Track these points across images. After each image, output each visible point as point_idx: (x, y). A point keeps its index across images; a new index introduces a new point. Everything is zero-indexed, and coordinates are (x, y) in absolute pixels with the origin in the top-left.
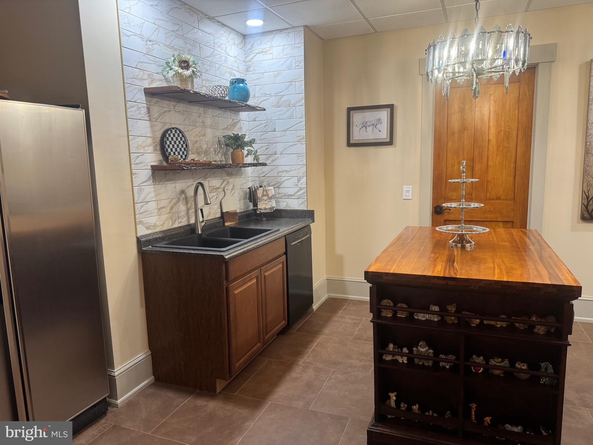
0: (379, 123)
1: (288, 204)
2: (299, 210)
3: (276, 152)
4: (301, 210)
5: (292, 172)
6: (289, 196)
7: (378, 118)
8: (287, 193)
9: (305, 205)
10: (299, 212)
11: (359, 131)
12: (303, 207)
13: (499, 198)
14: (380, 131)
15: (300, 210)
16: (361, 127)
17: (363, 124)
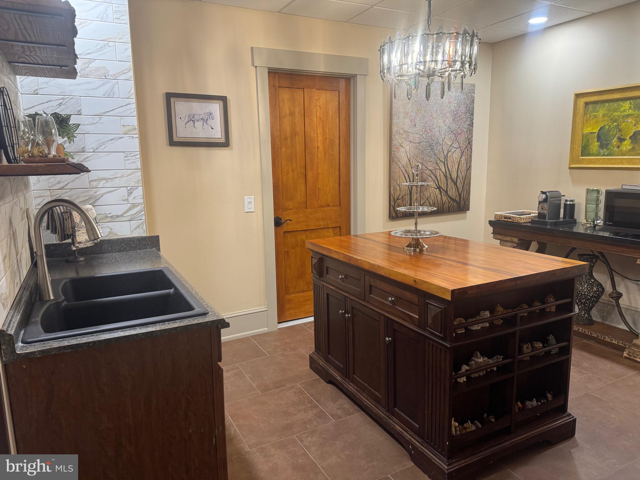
0: (210, 118)
1: (112, 231)
2: (134, 238)
3: (84, 148)
4: (138, 237)
5: (116, 180)
6: (114, 218)
7: (207, 111)
8: (110, 214)
9: (142, 228)
10: (133, 241)
11: (185, 126)
12: (141, 233)
13: (328, 205)
14: (212, 129)
15: (136, 237)
16: (186, 120)
17: (190, 117)
